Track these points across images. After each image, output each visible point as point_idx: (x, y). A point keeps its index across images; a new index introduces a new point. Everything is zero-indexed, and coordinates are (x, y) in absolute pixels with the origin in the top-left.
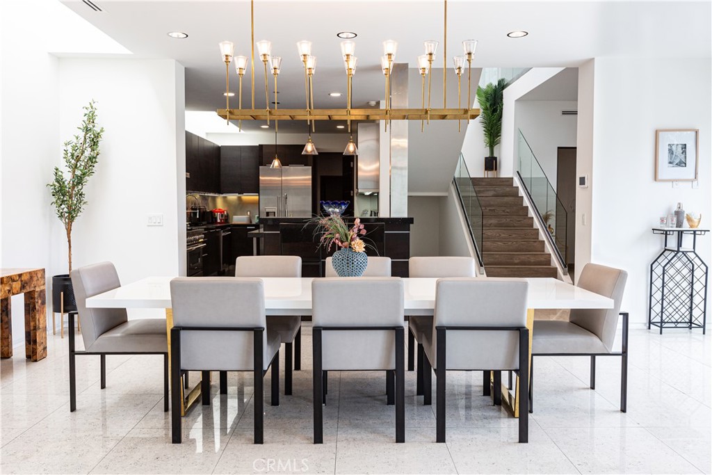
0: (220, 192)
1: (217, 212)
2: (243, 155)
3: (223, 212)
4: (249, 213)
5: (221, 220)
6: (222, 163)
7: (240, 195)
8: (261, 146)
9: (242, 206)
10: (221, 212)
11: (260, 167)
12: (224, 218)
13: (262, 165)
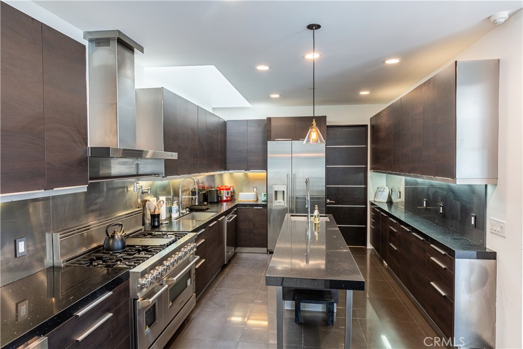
0: (225, 169)
1: (223, 189)
2: (250, 129)
3: (229, 189)
4: (255, 189)
5: (227, 197)
6: (228, 138)
7: (246, 172)
8: (269, 119)
9: (248, 182)
10: (227, 189)
11: (268, 142)
12: (230, 195)
13: (270, 140)
